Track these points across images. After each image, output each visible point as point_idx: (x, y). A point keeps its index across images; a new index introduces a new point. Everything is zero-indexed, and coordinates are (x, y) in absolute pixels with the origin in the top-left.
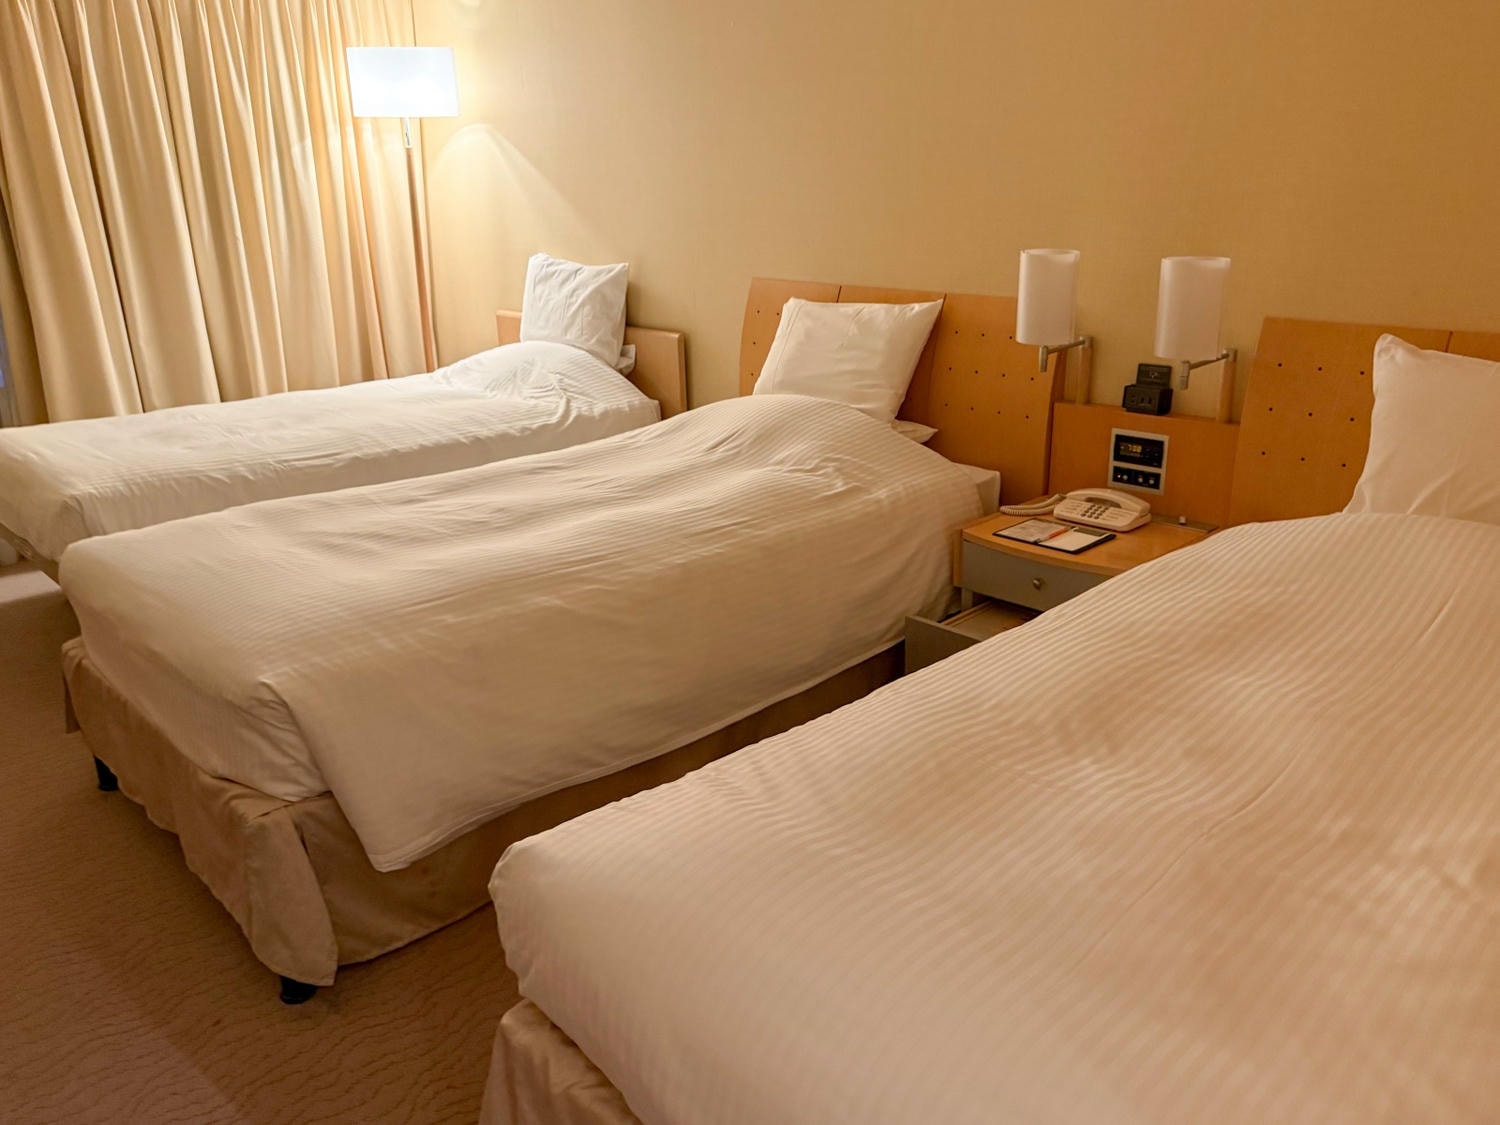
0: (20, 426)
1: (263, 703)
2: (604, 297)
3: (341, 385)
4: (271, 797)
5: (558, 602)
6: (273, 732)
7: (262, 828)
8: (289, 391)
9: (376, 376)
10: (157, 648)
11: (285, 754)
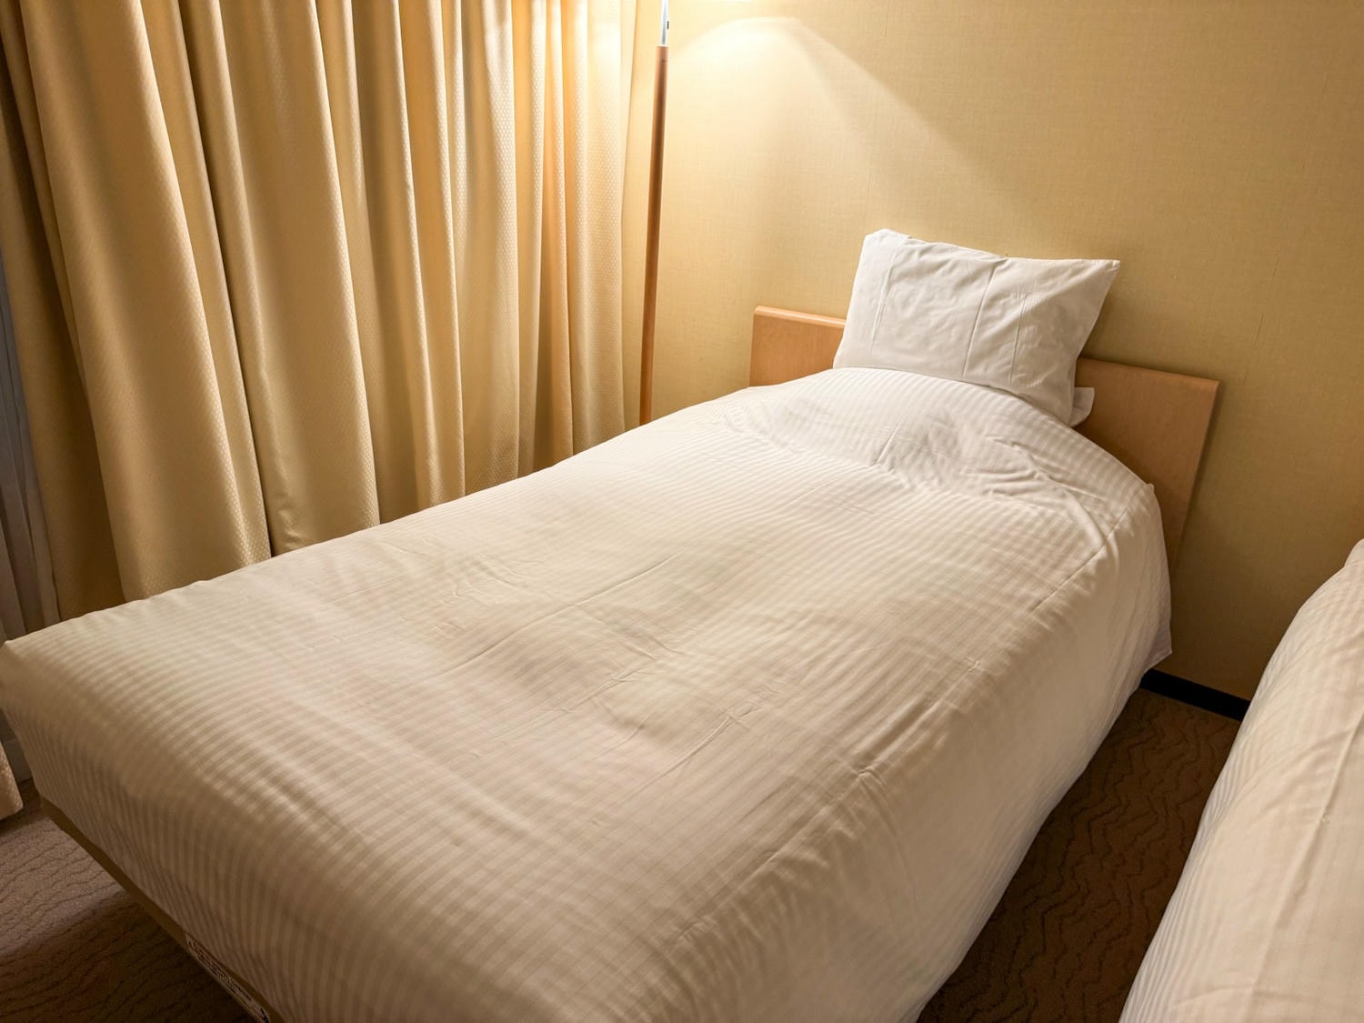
2: (1062, 310)
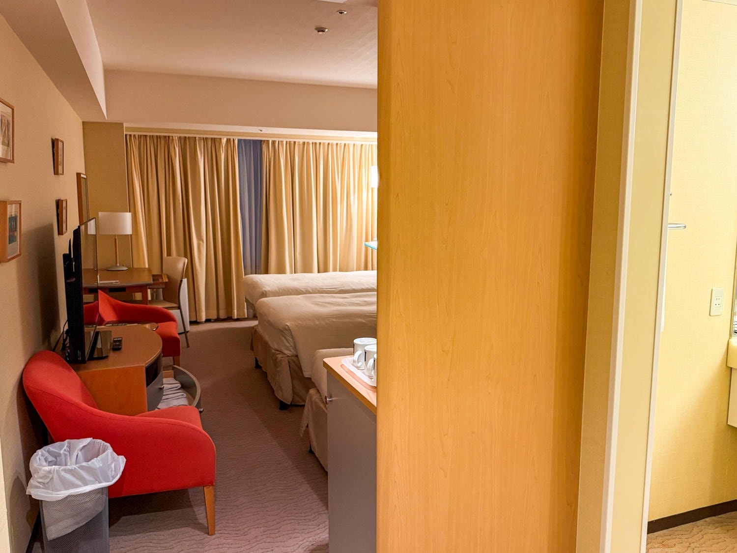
0: (261, 274)
1: (286, 329)
3: (357, 270)
4: (285, 354)
5: (364, 321)
6: (288, 338)
7: (281, 360)
8: (339, 271)
9: (368, 269)
10: (270, 319)
11: (289, 343)
